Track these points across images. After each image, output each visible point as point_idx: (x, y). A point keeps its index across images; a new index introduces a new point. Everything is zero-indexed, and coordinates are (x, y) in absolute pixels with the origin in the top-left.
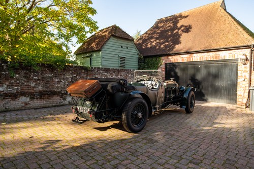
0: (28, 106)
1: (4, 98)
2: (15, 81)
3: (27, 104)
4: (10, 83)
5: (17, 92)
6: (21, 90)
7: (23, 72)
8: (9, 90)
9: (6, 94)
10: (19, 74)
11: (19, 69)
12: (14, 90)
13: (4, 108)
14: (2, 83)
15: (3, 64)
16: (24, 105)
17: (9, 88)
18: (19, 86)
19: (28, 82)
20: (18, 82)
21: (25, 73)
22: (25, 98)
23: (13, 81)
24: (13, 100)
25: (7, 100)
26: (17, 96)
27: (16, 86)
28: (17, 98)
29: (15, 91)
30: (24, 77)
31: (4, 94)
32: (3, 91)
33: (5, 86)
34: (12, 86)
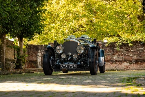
0: (128, 68)
1: (116, 63)
2: (121, 53)
3: (128, 67)
4: (119, 54)
5: (122, 60)
6: (125, 58)
7: (125, 48)
8: (118, 58)
9: (117, 60)
10: (123, 49)
11: (123, 46)
13: (116, 69)
14: (115, 55)
15: (115, 44)
16: (126, 67)
18: (123, 56)
19: (128, 53)
20: (122, 53)
21: (126, 48)
22: (126, 63)
23: (120, 53)
24: (120, 64)
25: (117, 64)
26: (122, 62)
27: (121, 56)
28: (122, 63)
29: (121, 59)
30: (126, 50)
31: (116, 60)
32: (115, 59)
33: (116, 56)
34: (120, 56)
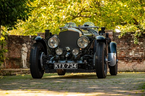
1: (132, 61)
2: (140, 48)
4: (137, 49)
5: (142, 57)
8: (136, 54)
9: (134, 58)
10: (143, 41)
11: (143, 37)
12: (140, 54)
13: (133, 69)
14: (131, 50)
15: (131, 35)
17: (136, 53)
18: (143, 51)
20: (142, 48)
23: (138, 48)
24: (139, 63)
25: (134, 63)
26: (142, 59)
27: (141, 51)
28: (141, 62)
29: (141, 56)
31: (132, 58)
32: (132, 56)
33: (133, 52)
34: (138, 51)
